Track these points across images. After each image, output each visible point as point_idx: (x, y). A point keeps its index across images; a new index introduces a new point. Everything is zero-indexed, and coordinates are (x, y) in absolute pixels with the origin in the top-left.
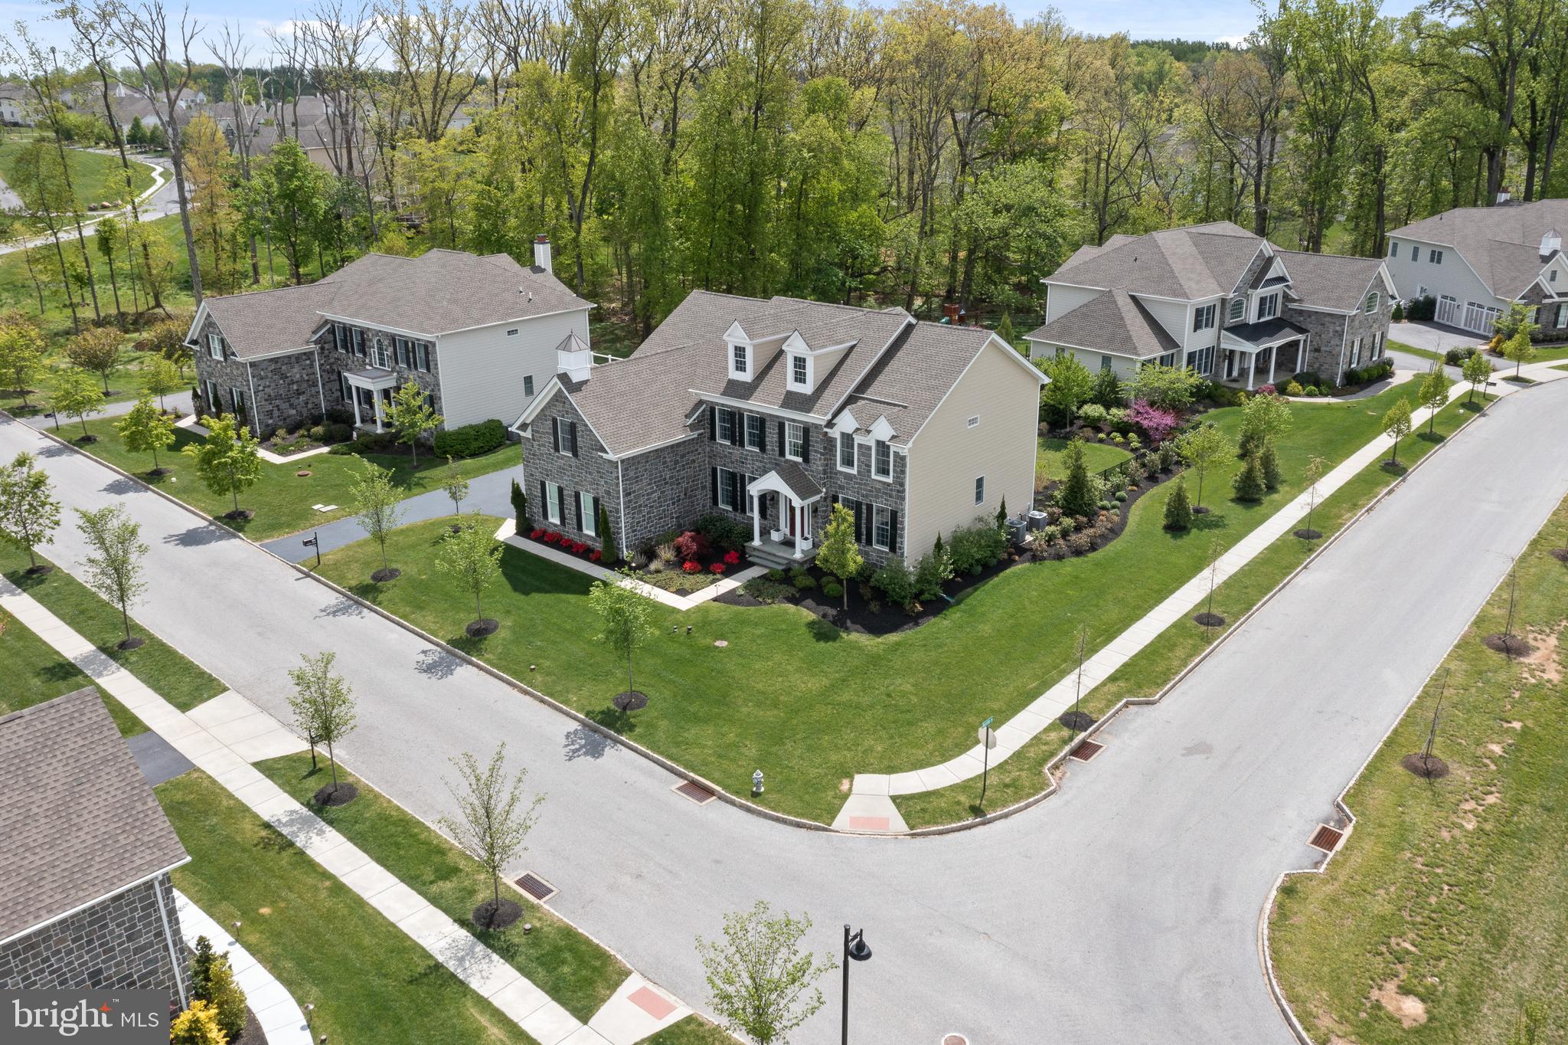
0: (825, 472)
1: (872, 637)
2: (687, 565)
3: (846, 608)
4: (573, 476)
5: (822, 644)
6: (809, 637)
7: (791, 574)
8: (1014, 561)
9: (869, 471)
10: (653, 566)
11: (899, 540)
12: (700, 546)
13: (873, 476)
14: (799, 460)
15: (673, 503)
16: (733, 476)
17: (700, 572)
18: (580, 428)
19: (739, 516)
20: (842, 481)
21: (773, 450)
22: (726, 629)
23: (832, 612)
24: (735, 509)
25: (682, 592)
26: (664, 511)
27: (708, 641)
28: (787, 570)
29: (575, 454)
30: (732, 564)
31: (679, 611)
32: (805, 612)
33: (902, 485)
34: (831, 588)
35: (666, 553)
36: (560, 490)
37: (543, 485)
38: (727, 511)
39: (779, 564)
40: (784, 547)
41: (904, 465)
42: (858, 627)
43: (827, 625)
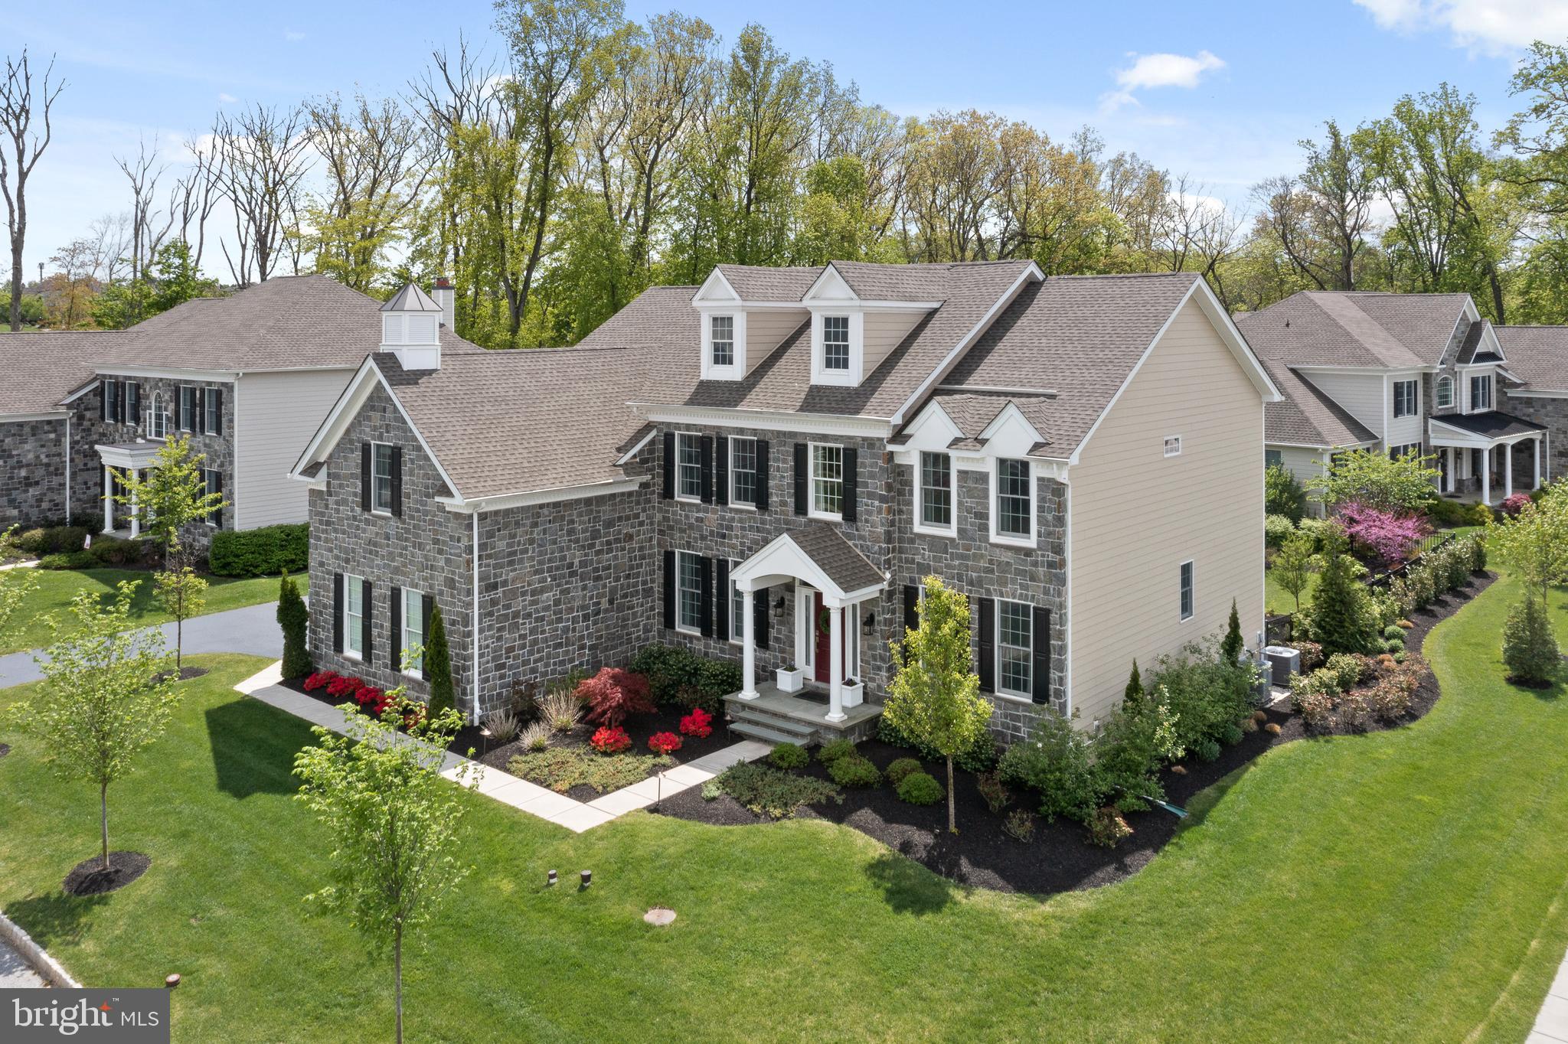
0: (889, 538)
1: (1025, 900)
2: (602, 735)
3: (953, 828)
4: (391, 556)
5: (908, 919)
6: (875, 899)
7: (823, 754)
8: (1273, 735)
9: (985, 528)
10: (529, 739)
11: (1054, 675)
12: (631, 693)
13: (994, 537)
14: (837, 517)
15: (586, 618)
16: (704, 563)
17: (627, 750)
18: (408, 455)
19: (714, 646)
20: (924, 555)
21: (783, 504)
22: (674, 878)
23: (922, 838)
24: (706, 632)
25: (582, 792)
26: (566, 630)
27: (628, 909)
28: (814, 748)
29: (397, 512)
30: (696, 736)
31: (567, 834)
32: (860, 838)
33: (1059, 549)
34: (915, 781)
35: (561, 712)
36: (367, 587)
37: (339, 581)
38: (691, 638)
39: (795, 734)
40: (804, 702)
41: (1061, 507)
42: (988, 874)
43: (914, 869)
